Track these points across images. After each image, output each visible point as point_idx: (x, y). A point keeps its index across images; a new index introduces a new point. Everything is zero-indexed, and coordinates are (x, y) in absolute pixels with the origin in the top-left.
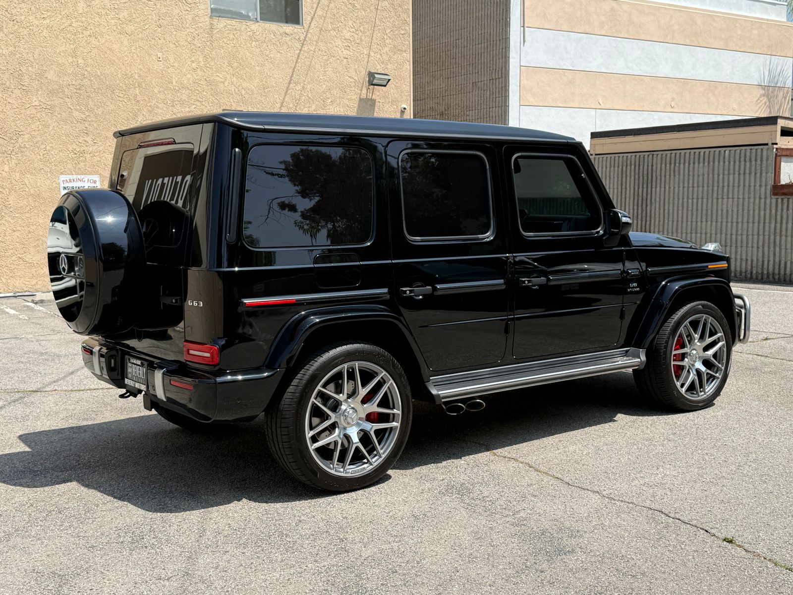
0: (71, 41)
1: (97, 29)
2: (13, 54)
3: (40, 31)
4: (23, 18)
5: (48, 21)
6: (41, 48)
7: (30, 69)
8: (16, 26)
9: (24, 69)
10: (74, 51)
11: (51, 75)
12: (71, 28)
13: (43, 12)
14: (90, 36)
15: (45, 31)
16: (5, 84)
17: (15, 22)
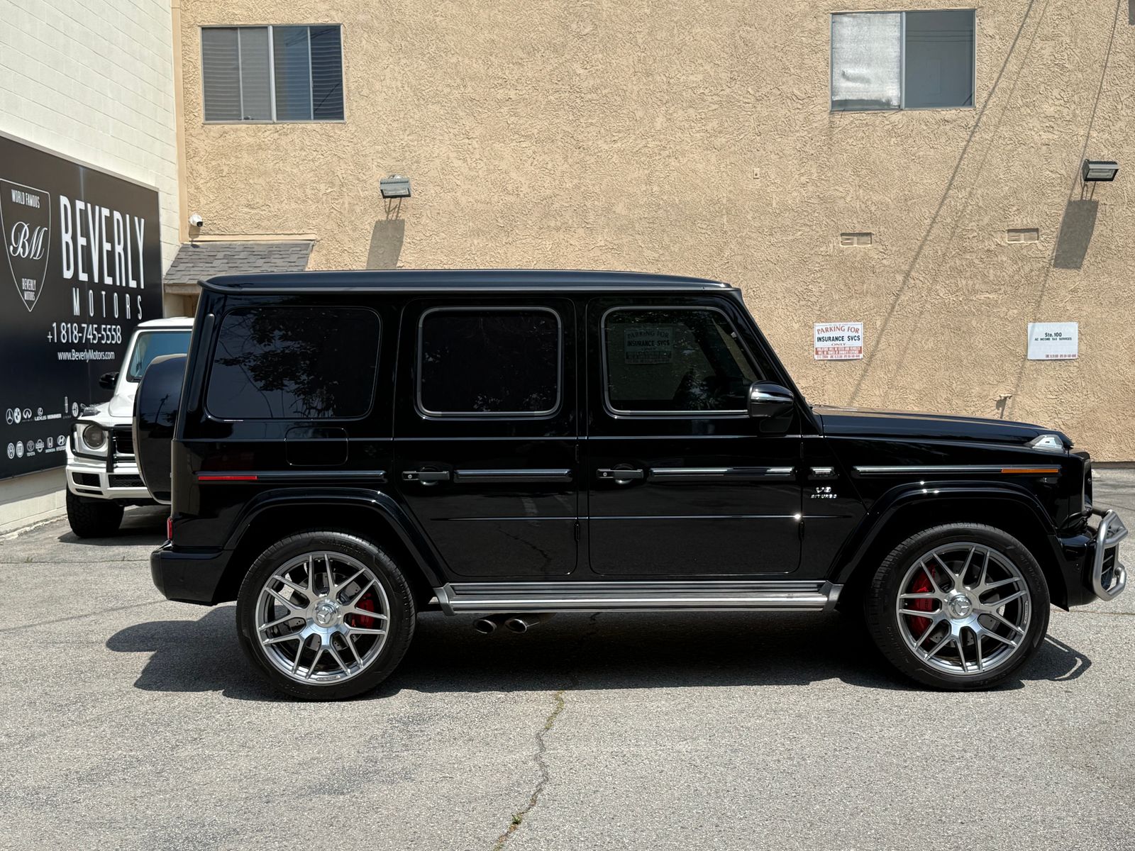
0: (645, 165)
1: (678, 147)
2: (577, 187)
3: (609, 157)
4: (590, 143)
5: (619, 144)
6: (609, 177)
7: (596, 203)
8: (583, 154)
9: (589, 204)
10: (649, 176)
11: (620, 209)
12: (646, 149)
13: (614, 134)
14: (669, 156)
15: (615, 156)
16: (567, 223)
17: (581, 149)
